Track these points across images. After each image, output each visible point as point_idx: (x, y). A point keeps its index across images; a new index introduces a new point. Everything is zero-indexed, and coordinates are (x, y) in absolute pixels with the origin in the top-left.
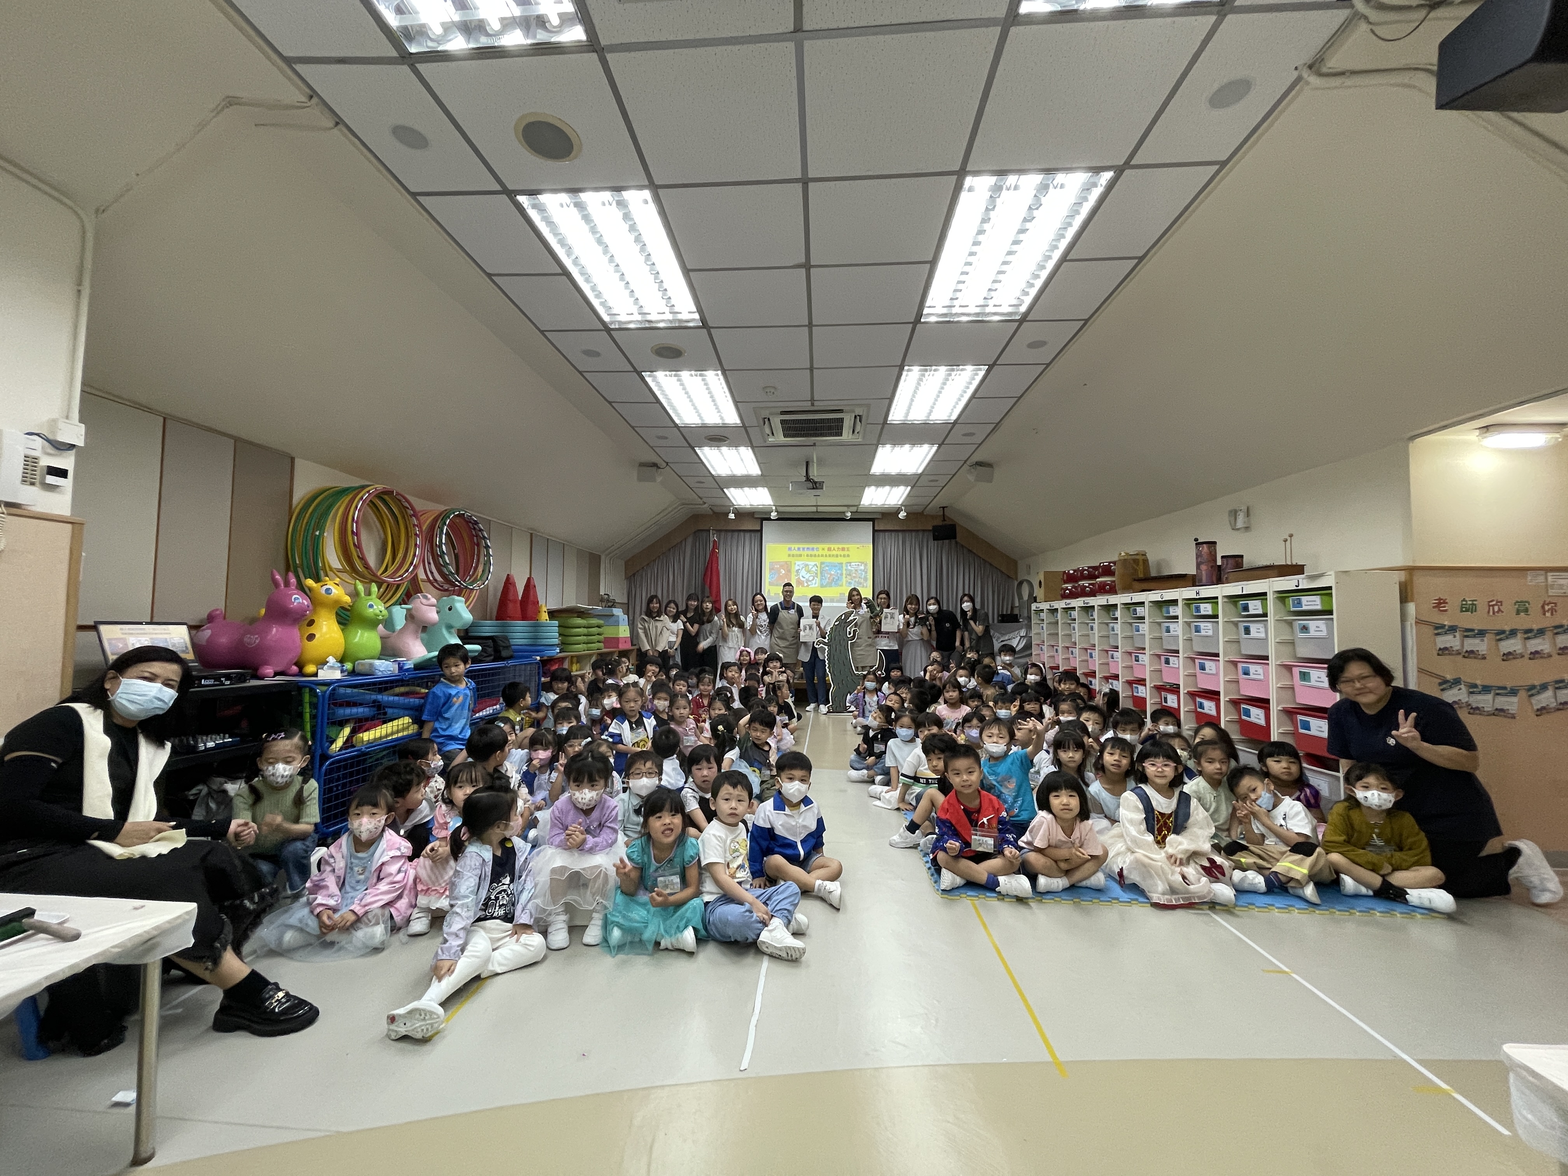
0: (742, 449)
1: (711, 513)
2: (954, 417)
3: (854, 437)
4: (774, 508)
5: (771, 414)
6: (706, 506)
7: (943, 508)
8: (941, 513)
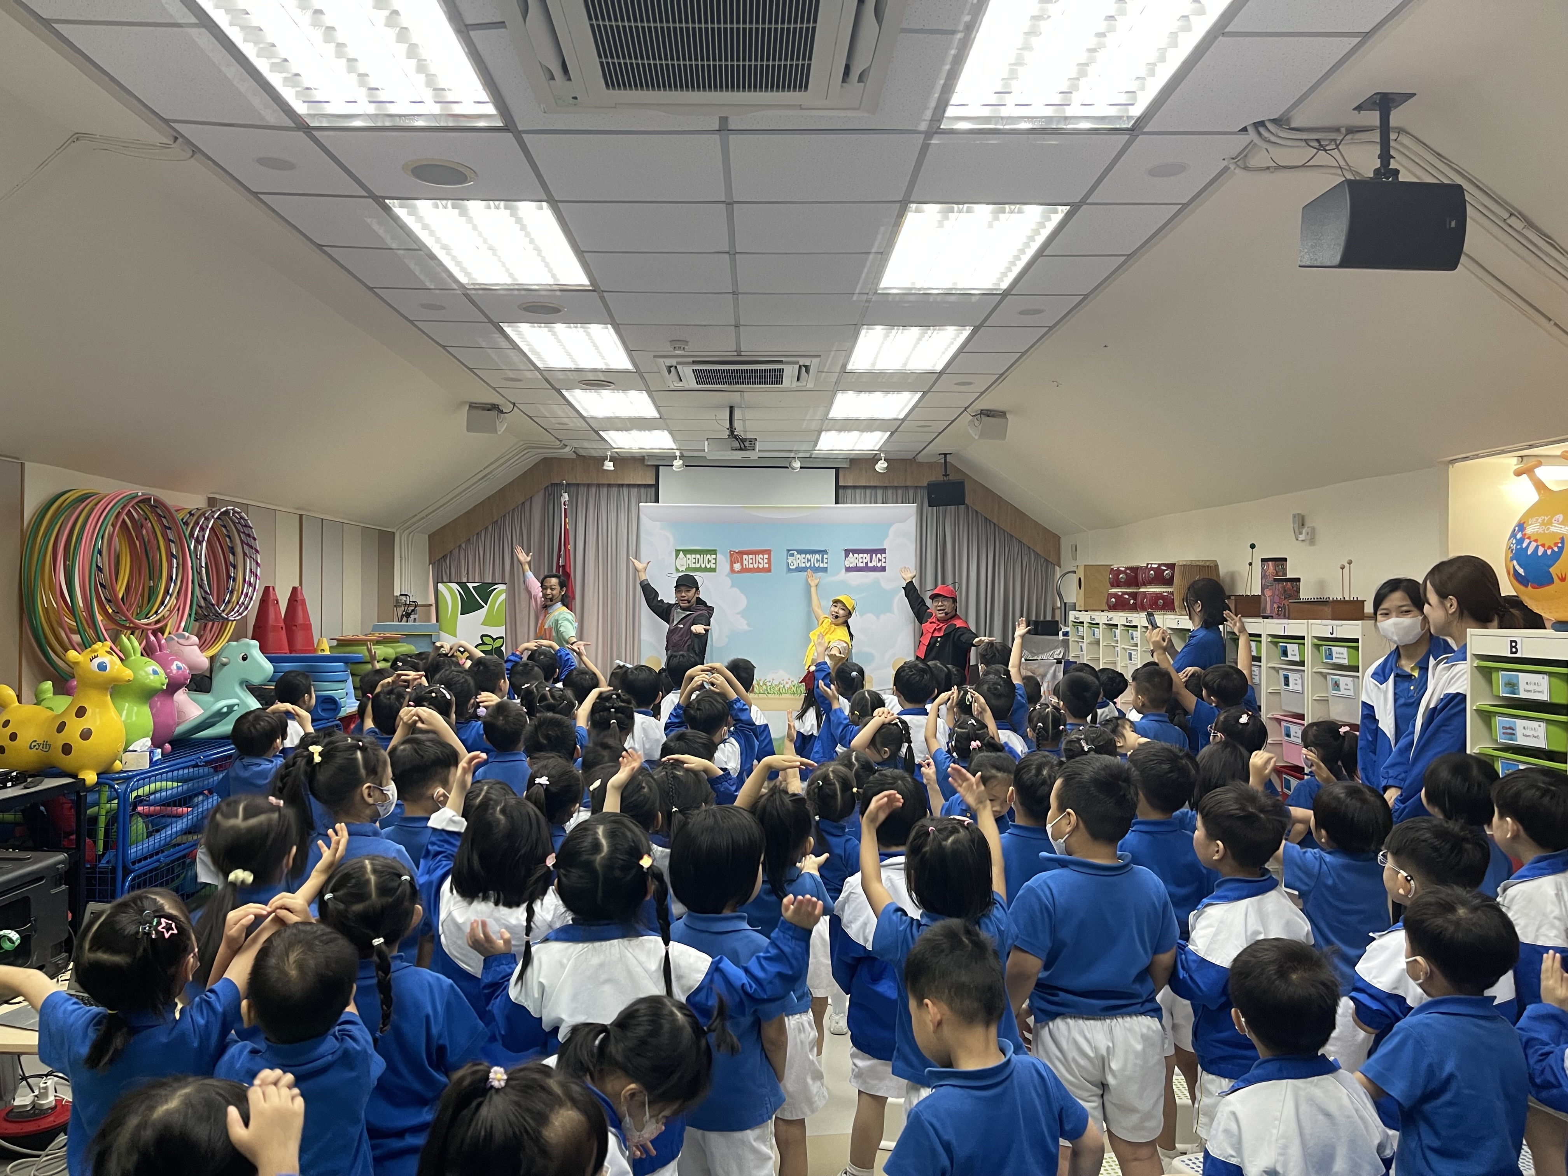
0: (633, 394)
1: (574, 456)
2: (939, 368)
3: (799, 384)
4: (678, 453)
5: (678, 363)
6: (567, 449)
7: (945, 455)
8: (943, 461)
